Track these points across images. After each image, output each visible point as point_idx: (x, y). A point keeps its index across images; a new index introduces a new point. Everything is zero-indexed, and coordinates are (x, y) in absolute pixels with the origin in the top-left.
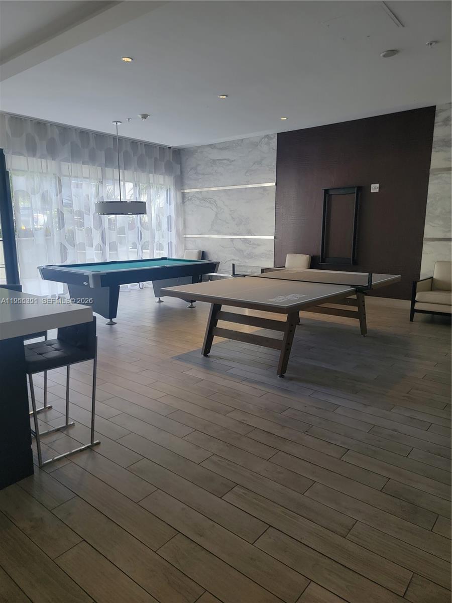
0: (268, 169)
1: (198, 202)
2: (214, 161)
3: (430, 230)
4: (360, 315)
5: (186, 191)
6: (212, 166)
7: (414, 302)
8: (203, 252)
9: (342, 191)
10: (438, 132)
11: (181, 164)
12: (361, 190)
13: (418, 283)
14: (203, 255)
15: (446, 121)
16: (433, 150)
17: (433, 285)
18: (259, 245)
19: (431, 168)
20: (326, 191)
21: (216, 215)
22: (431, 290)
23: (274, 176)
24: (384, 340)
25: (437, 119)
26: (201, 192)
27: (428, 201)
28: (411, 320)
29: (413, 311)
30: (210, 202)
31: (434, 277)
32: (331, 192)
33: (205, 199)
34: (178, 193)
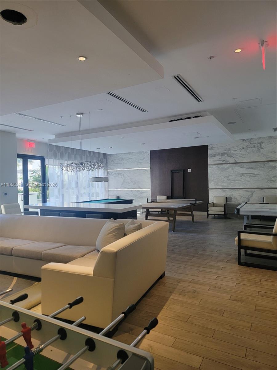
0: (146, 162)
1: (115, 175)
2: (122, 158)
3: (211, 185)
4: (192, 215)
5: (109, 170)
6: (121, 160)
7: (208, 211)
8: (118, 196)
9: (177, 171)
10: (210, 152)
11: (106, 159)
12: (185, 171)
13: (209, 204)
14: (118, 197)
15: (212, 148)
16: (209, 158)
17: (214, 205)
18: (144, 193)
19: (209, 164)
20: (171, 171)
21: (124, 180)
22: (213, 207)
23: (149, 165)
24: (200, 223)
25: (209, 147)
26: (116, 171)
27: (209, 175)
28: (208, 218)
29: (208, 214)
30: (121, 175)
31: (214, 202)
32: (173, 172)
33: (118, 174)
34: (105, 171)
